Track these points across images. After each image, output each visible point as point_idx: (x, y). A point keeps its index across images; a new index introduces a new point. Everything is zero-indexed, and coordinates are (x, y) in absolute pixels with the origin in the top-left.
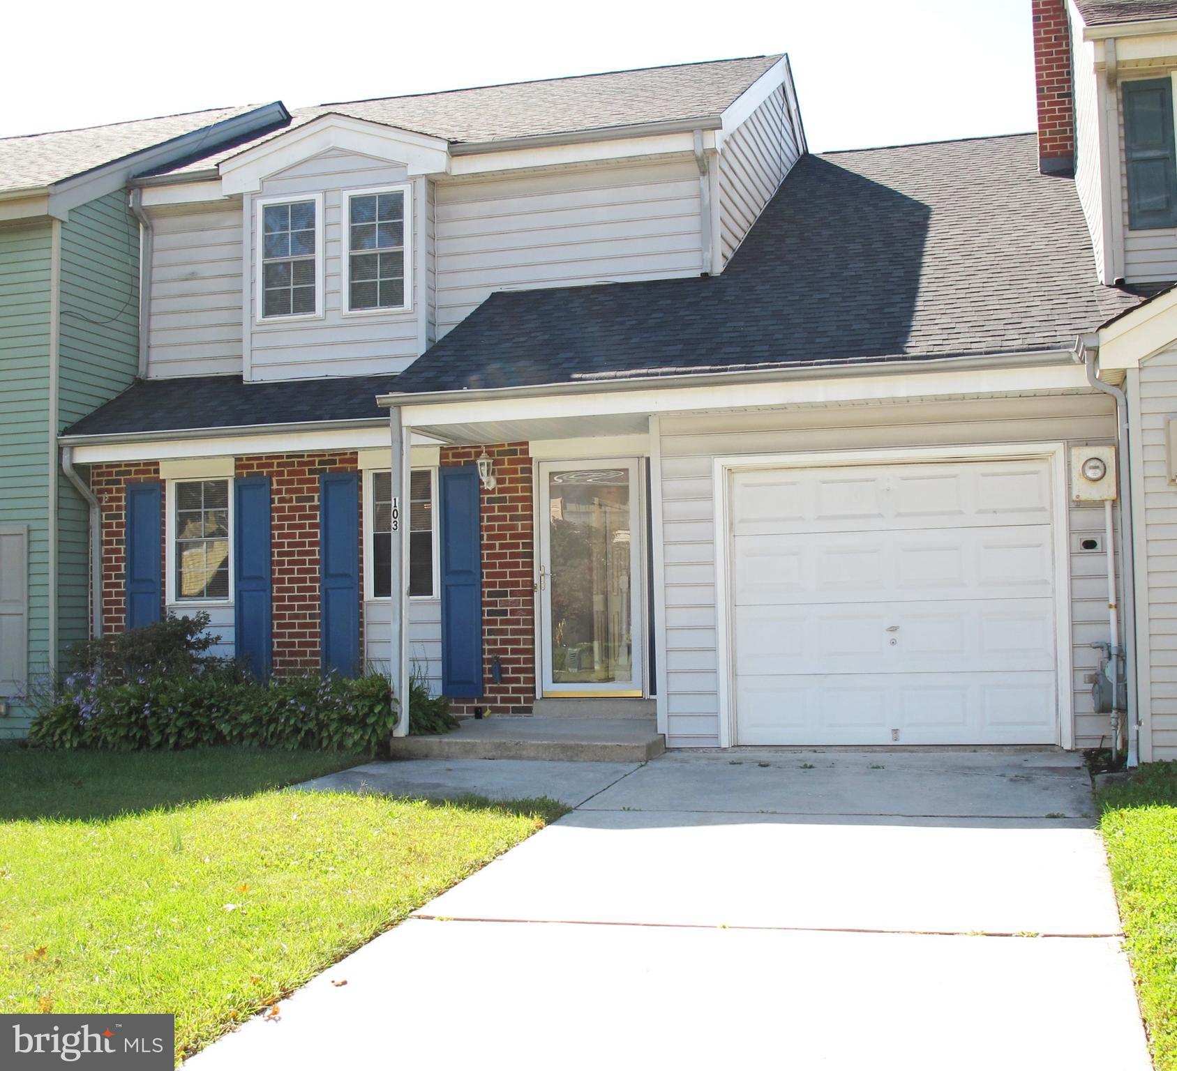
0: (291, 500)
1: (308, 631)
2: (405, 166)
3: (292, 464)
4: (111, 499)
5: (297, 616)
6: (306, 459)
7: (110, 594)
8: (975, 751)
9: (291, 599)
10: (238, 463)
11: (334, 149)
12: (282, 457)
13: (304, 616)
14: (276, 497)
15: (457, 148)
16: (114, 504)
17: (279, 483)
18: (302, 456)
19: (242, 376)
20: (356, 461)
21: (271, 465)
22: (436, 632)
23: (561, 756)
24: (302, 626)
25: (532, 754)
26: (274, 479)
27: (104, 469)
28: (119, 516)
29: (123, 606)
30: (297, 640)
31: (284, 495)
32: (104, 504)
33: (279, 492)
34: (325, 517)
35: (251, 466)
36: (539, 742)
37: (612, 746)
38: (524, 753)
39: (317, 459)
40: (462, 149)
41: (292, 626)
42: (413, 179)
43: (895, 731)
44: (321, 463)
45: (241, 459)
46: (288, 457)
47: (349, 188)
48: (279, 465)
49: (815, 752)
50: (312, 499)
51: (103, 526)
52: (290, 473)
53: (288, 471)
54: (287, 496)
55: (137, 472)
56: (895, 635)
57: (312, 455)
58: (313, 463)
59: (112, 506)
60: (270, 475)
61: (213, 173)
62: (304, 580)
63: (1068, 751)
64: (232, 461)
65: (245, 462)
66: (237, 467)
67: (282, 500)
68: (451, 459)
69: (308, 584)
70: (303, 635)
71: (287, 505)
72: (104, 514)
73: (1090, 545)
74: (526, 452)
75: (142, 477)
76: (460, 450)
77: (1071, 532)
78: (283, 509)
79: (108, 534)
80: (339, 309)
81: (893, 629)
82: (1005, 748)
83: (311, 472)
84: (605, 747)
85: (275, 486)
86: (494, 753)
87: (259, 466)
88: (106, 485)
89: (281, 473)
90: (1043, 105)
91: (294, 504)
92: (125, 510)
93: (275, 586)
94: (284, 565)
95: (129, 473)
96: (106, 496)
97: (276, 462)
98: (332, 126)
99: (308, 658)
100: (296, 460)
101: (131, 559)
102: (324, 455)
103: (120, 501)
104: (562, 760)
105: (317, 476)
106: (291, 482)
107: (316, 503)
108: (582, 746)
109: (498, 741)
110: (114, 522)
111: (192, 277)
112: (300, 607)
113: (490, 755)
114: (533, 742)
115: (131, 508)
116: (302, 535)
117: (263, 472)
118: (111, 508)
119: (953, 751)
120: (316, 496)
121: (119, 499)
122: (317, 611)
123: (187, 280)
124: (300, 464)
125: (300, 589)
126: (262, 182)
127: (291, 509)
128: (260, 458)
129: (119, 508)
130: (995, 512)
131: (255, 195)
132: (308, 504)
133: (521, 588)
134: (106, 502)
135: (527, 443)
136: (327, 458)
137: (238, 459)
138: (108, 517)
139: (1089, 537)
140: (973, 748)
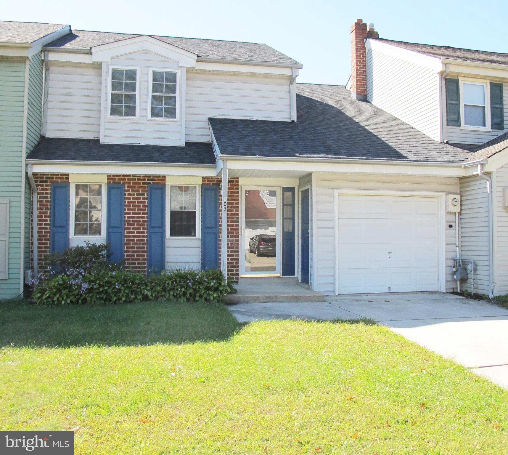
0: (134, 195)
1: (141, 250)
2: (178, 62)
3: (135, 179)
4: (43, 189)
5: (136, 244)
6: (141, 178)
7: (41, 232)
8: (417, 294)
9: (133, 236)
10: (109, 177)
11: (146, 50)
12: (130, 176)
13: (139, 244)
14: (127, 193)
15: (200, 59)
16: (44, 192)
17: (128, 187)
18: (140, 177)
19: (99, 140)
20: (165, 180)
21: (125, 179)
22: (198, 251)
23: (293, 300)
24: (138, 248)
25: (281, 300)
26: (126, 185)
27: (39, 176)
28: (47, 197)
29: (48, 238)
30: (136, 254)
31: (130, 192)
32: (39, 191)
33: (128, 191)
34: (150, 202)
35: (115, 179)
36: (284, 295)
37: (312, 296)
38: (278, 300)
39: (146, 178)
40: (202, 59)
41: (134, 248)
42: (181, 68)
43: (389, 288)
44: (148, 180)
45: (110, 176)
46: (133, 176)
47: (152, 67)
48: (128, 179)
49: (367, 296)
50: (144, 195)
51: (38, 201)
52: (134, 183)
53: (133, 182)
54: (132, 193)
55: (56, 178)
56: (390, 255)
57: (145, 176)
58: (145, 180)
59: (43, 192)
60: (124, 183)
61: (88, 51)
62: (139, 229)
63: (444, 293)
64: (106, 177)
65: (112, 177)
66: (108, 179)
67: (129, 194)
68: (206, 182)
69: (141, 230)
70: (139, 252)
71: (132, 197)
72: (39, 196)
73: (451, 226)
74: (238, 181)
75: (59, 180)
76: (210, 179)
77: (446, 222)
78: (130, 198)
79: (40, 205)
80: (147, 117)
81: (389, 253)
82: (425, 292)
83: (143, 183)
84: (310, 296)
85: (126, 188)
86: (266, 300)
87: (119, 179)
88: (40, 183)
89: (129, 183)
90: (358, 77)
91: (135, 196)
92: (50, 194)
93: (126, 231)
94: (130, 222)
95: (53, 178)
96: (40, 188)
97: (127, 178)
98: (146, 40)
99: (141, 261)
100: (137, 178)
101: (53, 217)
102: (150, 177)
103: (48, 190)
104: (293, 302)
105: (146, 185)
106: (134, 187)
107: (146, 196)
108: (300, 296)
109: (268, 295)
110: (44, 200)
111: (69, 94)
112: (137, 240)
113: (264, 301)
114: (281, 295)
115: (54, 194)
116: (139, 210)
117: (121, 182)
118: (42, 193)
119: (410, 294)
120: (146, 194)
121: (47, 190)
122: (145, 242)
123: (66, 95)
124: (138, 180)
125: (137, 233)
126: (112, 58)
127: (134, 199)
128: (120, 176)
129: (47, 193)
130: (421, 214)
131: (108, 63)
132: (142, 197)
133: (235, 235)
134: (40, 191)
135: (238, 178)
136: (151, 178)
137: (109, 176)
138: (40, 197)
139: (450, 224)
140: (416, 293)
